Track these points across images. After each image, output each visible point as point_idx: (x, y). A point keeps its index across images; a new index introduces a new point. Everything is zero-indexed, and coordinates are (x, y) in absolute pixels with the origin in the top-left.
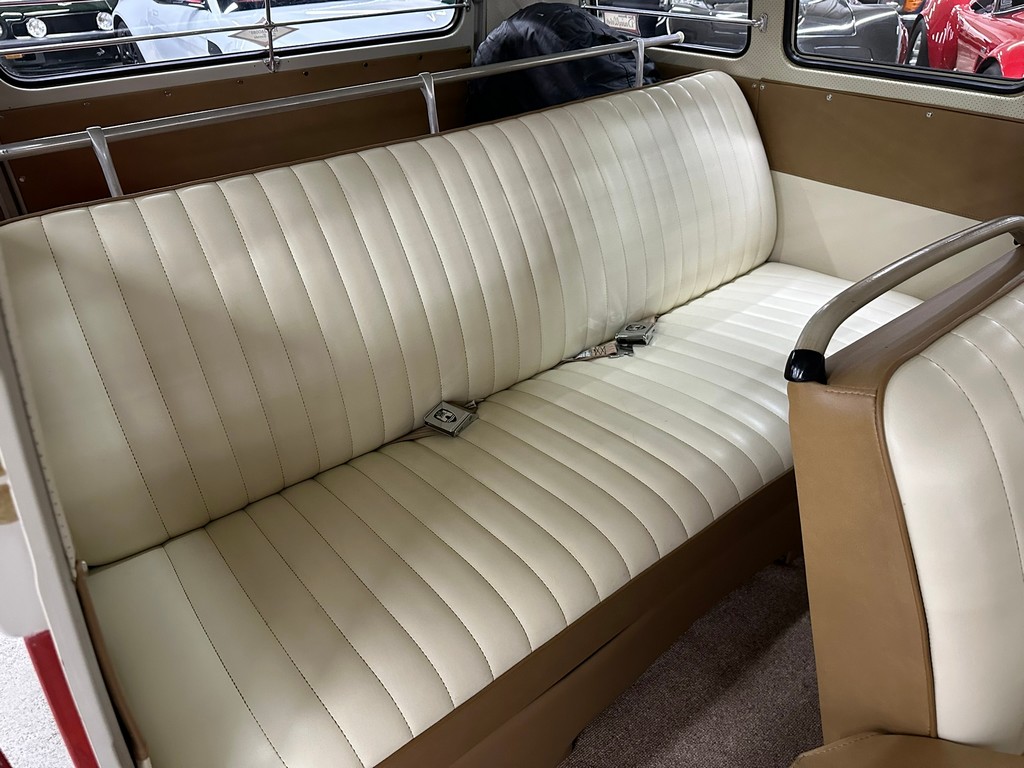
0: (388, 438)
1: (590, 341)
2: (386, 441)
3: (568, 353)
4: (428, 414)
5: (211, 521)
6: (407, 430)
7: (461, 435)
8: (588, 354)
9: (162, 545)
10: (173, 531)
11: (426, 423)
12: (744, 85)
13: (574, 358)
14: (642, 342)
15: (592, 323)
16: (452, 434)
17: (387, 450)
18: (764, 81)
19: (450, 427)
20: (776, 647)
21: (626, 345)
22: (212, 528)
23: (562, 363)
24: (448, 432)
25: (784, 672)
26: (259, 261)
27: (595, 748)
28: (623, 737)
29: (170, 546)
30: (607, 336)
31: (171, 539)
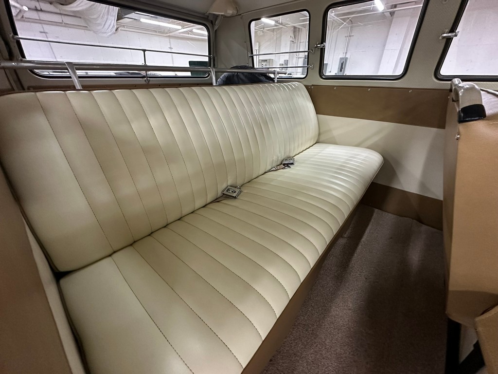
0: (208, 202)
1: (274, 165)
2: (207, 203)
3: (267, 169)
4: (223, 191)
5: (135, 242)
6: (215, 198)
7: (238, 197)
8: (274, 169)
9: (110, 255)
10: (115, 249)
11: (223, 194)
12: (306, 87)
13: (270, 171)
14: (292, 164)
15: (275, 158)
16: (235, 198)
17: (208, 206)
18: (313, 85)
19: (234, 195)
20: (350, 266)
21: (287, 165)
22: (136, 245)
23: (265, 173)
24: (233, 197)
25: (357, 275)
26: (153, 122)
27: (303, 316)
28: (311, 310)
29: (115, 256)
30: (279, 163)
31: (115, 252)
